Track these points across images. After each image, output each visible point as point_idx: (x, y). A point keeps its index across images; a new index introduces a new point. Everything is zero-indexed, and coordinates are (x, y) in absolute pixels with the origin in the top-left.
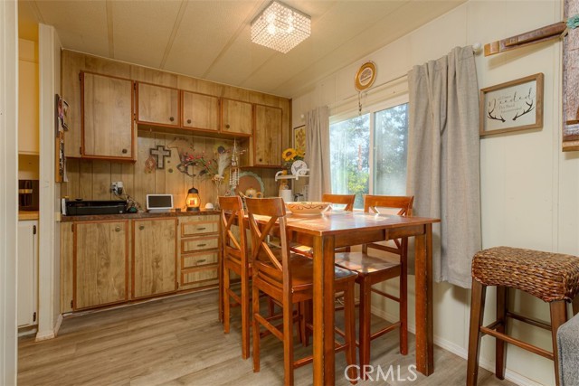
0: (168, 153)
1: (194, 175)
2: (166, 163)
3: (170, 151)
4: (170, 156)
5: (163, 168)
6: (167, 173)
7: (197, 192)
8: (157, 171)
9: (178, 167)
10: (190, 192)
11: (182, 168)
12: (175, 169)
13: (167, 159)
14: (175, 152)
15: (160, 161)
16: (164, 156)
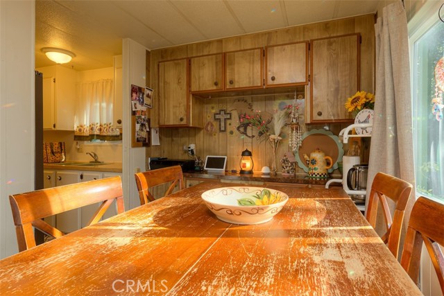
0: (228, 116)
1: (253, 136)
2: (228, 126)
3: (230, 114)
4: (230, 119)
5: (225, 131)
6: (229, 135)
7: (250, 154)
8: (221, 134)
9: (238, 128)
10: (243, 154)
11: (242, 129)
12: (236, 131)
13: (228, 122)
14: (235, 114)
15: (223, 124)
16: (225, 119)
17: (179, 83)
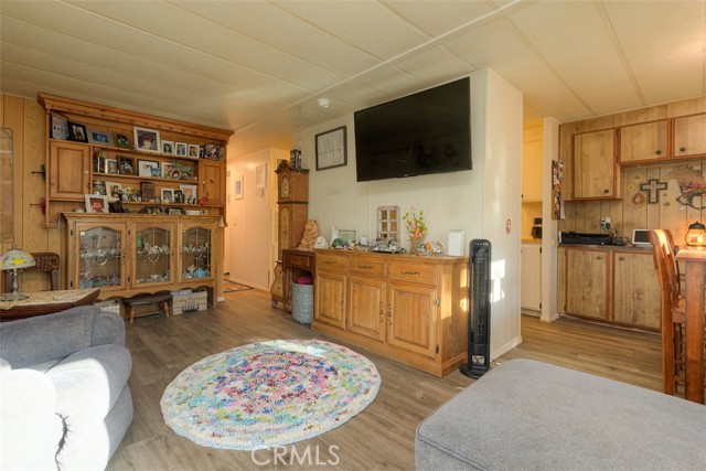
0: (663, 186)
2: (661, 197)
4: (666, 188)
5: (657, 201)
6: (662, 206)
7: (702, 227)
10: (692, 227)
12: (674, 203)
13: (662, 192)
14: (673, 183)
15: (653, 195)
16: (657, 190)
17: (602, 153)
